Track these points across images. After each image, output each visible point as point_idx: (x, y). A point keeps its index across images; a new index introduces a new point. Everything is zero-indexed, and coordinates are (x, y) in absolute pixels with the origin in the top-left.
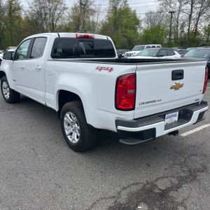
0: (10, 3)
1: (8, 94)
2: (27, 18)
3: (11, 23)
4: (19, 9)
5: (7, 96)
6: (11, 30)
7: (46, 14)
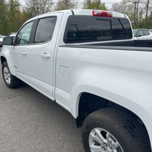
0: (12, 1)
1: (10, 79)
2: (24, 11)
3: (13, 15)
4: (19, 5)
5: (9, 81)
6: (13, 21)
7: (38, 8)
